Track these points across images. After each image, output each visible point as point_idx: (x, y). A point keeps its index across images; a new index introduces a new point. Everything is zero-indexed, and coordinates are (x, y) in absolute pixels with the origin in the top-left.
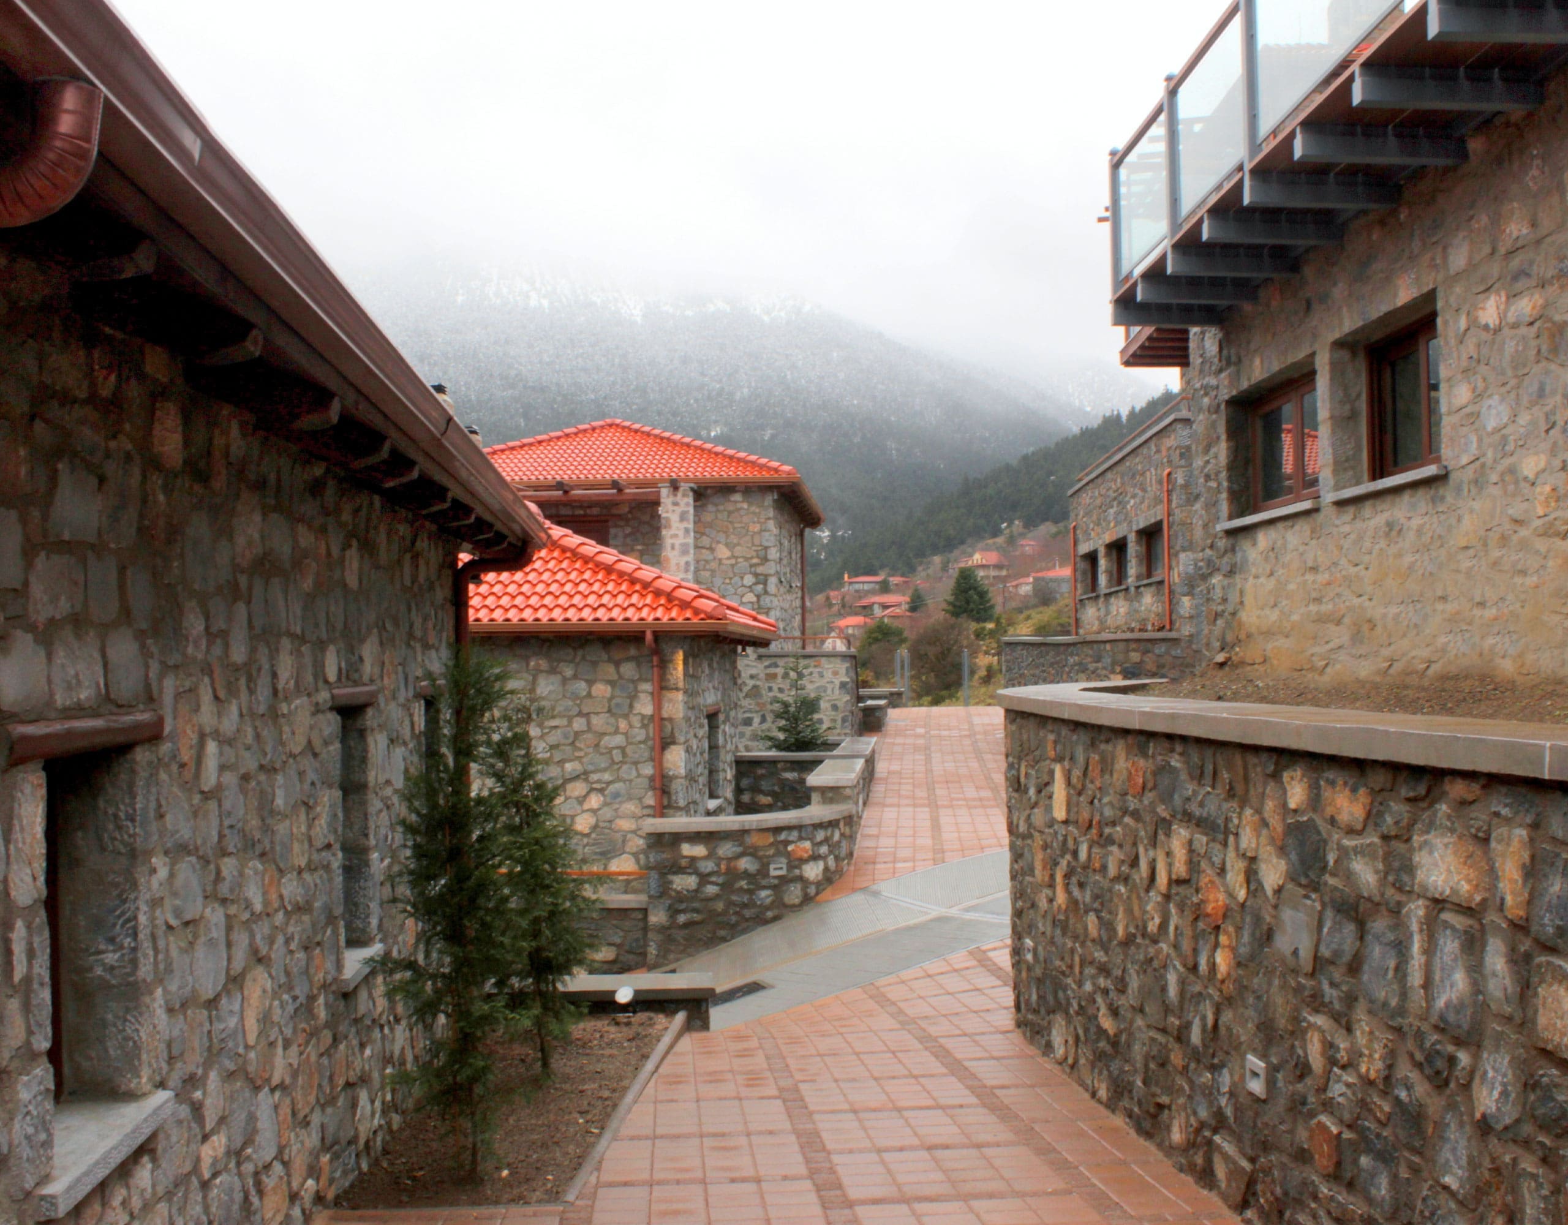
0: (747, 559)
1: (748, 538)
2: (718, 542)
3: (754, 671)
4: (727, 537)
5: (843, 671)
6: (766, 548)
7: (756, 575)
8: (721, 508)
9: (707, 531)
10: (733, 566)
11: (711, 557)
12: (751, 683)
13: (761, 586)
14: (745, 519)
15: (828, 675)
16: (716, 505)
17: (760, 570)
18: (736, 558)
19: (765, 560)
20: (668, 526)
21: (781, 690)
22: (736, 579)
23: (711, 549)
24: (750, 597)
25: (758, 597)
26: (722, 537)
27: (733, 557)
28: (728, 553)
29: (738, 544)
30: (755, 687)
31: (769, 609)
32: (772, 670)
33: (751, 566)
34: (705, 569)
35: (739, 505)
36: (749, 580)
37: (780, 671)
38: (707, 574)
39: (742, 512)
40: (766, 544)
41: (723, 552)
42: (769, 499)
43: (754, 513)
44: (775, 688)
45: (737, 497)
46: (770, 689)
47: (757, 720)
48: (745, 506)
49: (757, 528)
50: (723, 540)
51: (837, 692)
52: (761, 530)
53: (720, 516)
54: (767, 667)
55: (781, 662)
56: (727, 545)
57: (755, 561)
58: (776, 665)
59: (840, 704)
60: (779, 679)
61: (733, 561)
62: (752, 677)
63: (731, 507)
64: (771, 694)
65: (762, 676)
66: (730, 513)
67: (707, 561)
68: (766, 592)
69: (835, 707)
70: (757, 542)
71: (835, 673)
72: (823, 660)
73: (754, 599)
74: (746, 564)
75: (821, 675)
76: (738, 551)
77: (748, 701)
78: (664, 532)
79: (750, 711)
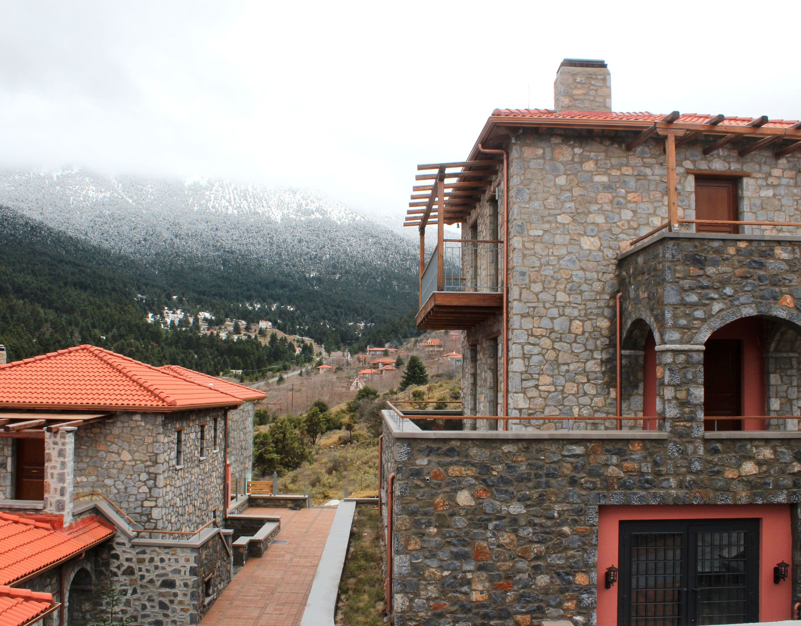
0: (143, 462)
1: (144, 447)
2: (123, 449)
3: (129, 556)
4: (130, 445)
5: (192, 559)
6: (156, 455)
7: (149, 473)
8: (126, 425)
9: (116, 440)
10: (133, 466)
11: (118, 459)
12: (126, 564)
13: (152, 481)
14: (142, 433)
15: (182, 562)
16: (123, 422)
17: (152, 470)
18: (135, 460)
19: (156, 463)
20: (50, 460)
21: (148, 571)
22: (135, 476)
23: (119, 454)
24: (145, 489)
25: (150, 489)
26: (126, 446)
27: (134, 460)
28: (130, 458)
29: (137, 451)
30: (129, 567)
31: (157, 498)
32: (141, 556)
33: (146, 467)
34: (113, 468)
35: (139, 423)
36: (144, 477)
37: (147, 557)
38: (115, 471)
39: (141, 429)
40: (157, 452)
41: (126, 456)
42: (160, 420)
43: (149, 429)
44: (144, 569)
45: (138, 417)
46: (140, 570)
47: (130, 592)
48: (143, 424)
49: (150, 440)
50: (127, 448)
51: (188, 573)
52: (154, 442)
53: (125, 430)
54: (138, 553)
55: (148, 550)
56: (129, 451)
57: (149, 463)
58: (144, 552)
59: (190, 583)
60: (147, 563)
61: (133, 463)
62: (128, 560)
63: (133, 424)
64: (141, 573)
65: (134, 560)
66: (132, 428)
67: (115, 462)
68: (156, 486)
69: (186, 585)
70: (150, 450)
71: (188, 560)
72: (179, 550)
73: (148, 490)
74: (142, 465)
75: (177, 561)
76: (137, 456)
77: (124, 577)
78: (46, 464)
79: (126, 585)
